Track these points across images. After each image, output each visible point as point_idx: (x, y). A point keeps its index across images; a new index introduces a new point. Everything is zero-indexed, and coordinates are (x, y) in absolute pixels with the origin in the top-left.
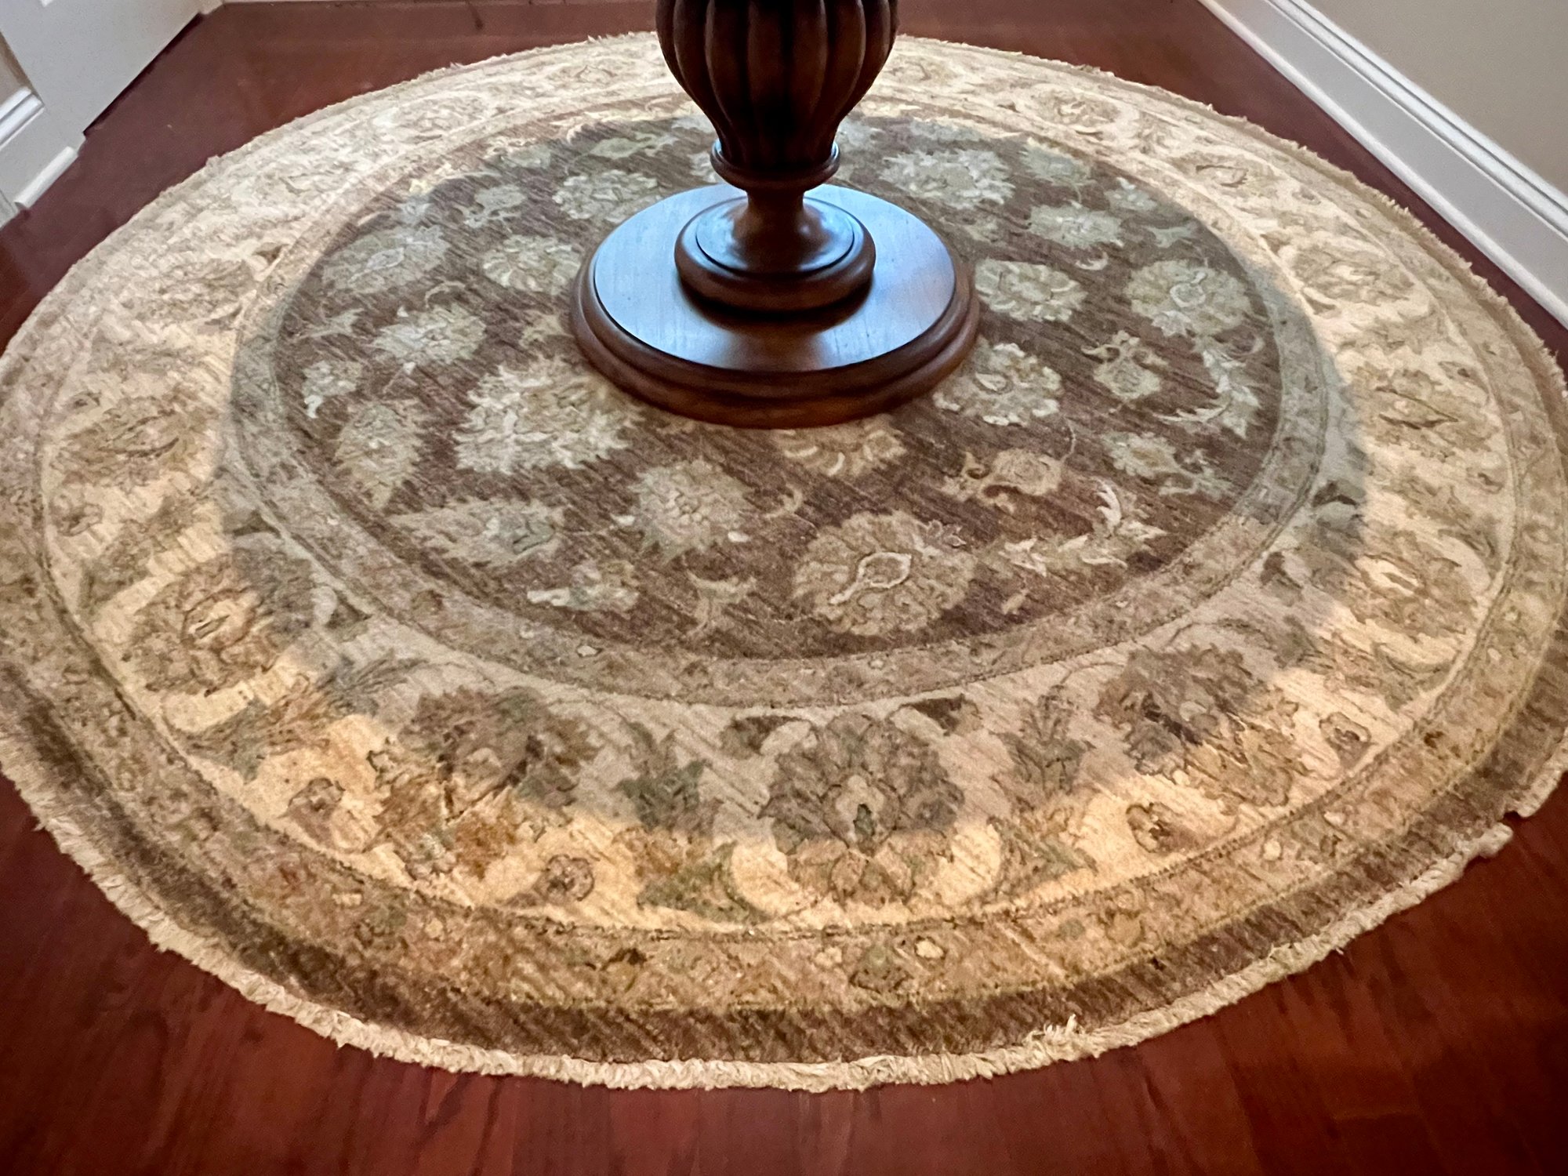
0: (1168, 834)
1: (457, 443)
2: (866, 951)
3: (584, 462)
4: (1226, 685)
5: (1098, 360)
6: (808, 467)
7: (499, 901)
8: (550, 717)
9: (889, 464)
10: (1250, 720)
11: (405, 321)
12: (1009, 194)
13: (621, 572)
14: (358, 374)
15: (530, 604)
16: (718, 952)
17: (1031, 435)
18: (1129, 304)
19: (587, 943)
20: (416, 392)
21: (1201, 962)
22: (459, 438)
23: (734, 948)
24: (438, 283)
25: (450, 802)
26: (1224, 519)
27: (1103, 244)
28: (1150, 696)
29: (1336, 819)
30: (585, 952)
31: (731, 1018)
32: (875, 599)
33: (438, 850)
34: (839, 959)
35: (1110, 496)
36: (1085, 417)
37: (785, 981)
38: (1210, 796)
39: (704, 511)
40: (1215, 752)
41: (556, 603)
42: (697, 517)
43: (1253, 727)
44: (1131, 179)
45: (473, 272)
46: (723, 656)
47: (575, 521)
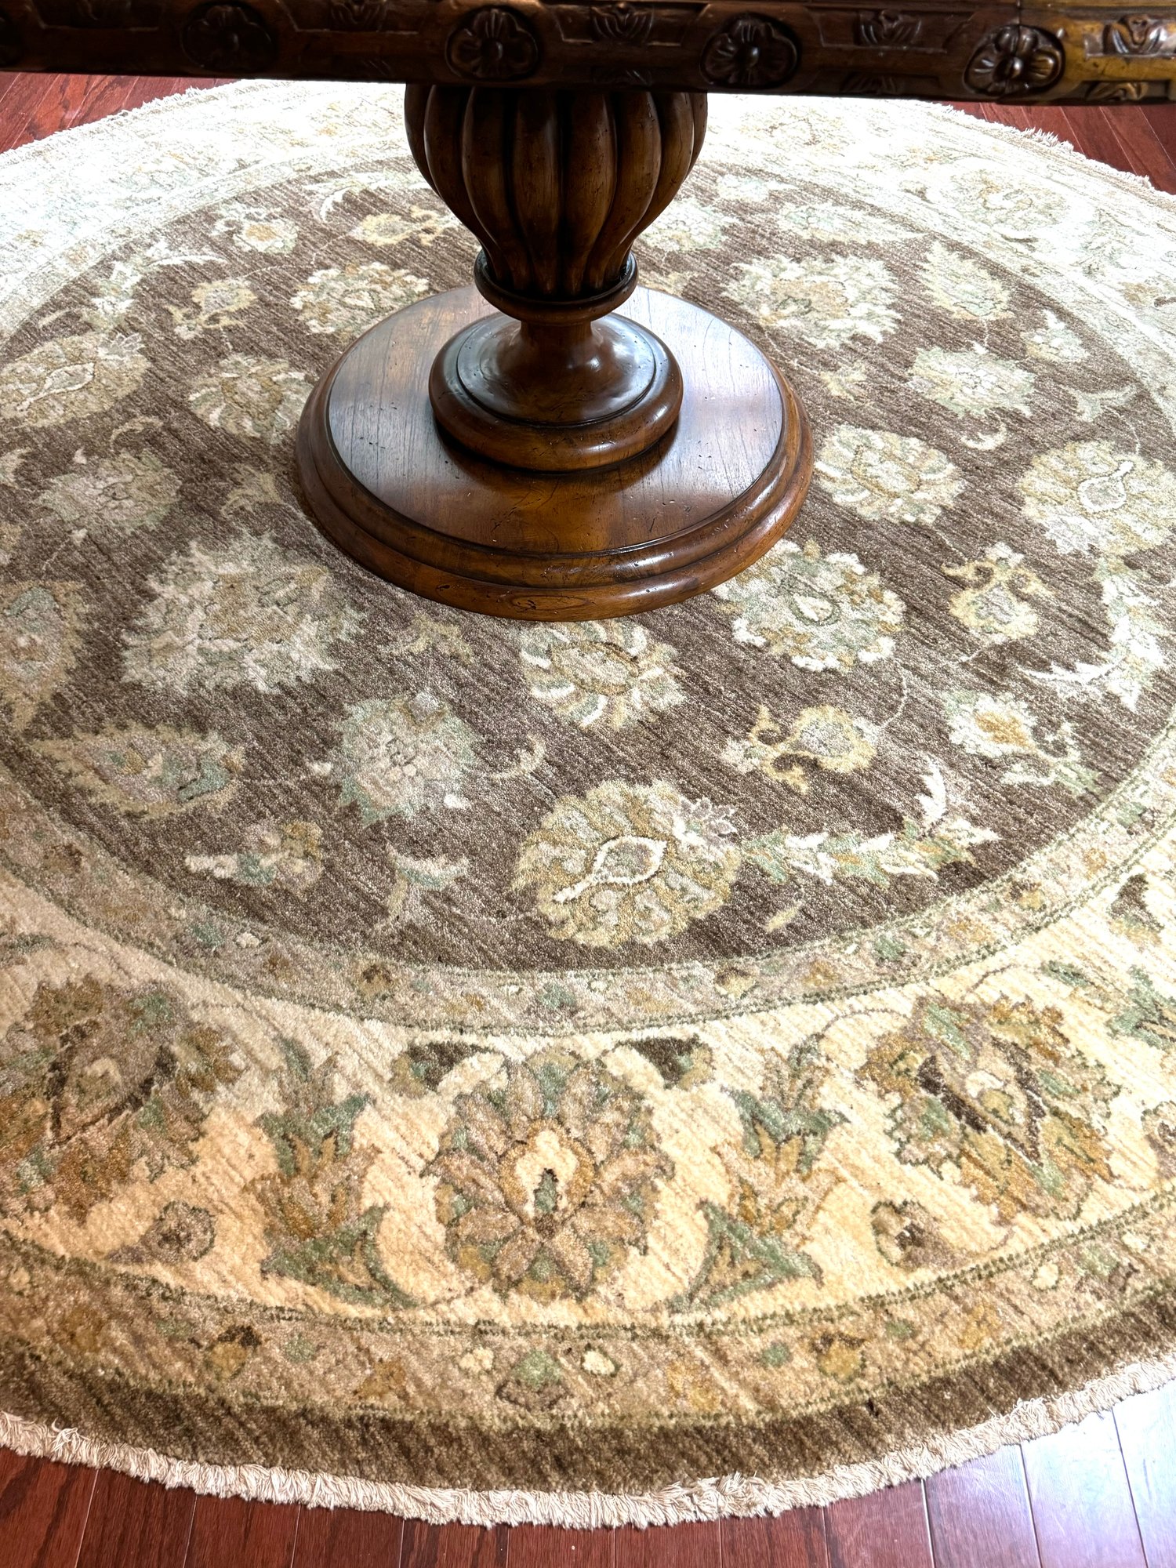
0: (917, 1242)
1: (126, 647)
2: (522, 1357)
3: (280, 685)
4: (1032, 1052)
5: (960, 583)
6: (557, 712)
7: (97, 1253)
8: (190, 1025)
9: (661, 716)
10: (1056, 1103)
11: (81, 471)
12: (890, 327)
13: (306, 835)
14: (15, 541)
15: (186, 871)
16: (346, 1339)
17: (848, 687)
18: (1022, 503)
19: (195, 1314)
20: (81, 571)
21: (928, 1412)
22: (131, 640)
23: (366, 1338)
24: (130, 416)
25: (57, 1125)
26: (1080, 824)
27: (1001, 411)
28: (933, 1059)
29: (1135, 1242)
30: (192, 1324)
31: (349, 1424)
32: (609, 898)
33: (36, 1183)
34: (488, 1365)
35: (935, 782)
36: (926, 667)
37: (419, 1384)
38: (979, 1198)
39: (422, 762)
40: (1001, 1141)
41: (220, 873)
42: (410, 770)
43: (1056, 1113)
44: (1062, 314)
45: (176, 405)
46: (414, 959)
47: (260, 764)
